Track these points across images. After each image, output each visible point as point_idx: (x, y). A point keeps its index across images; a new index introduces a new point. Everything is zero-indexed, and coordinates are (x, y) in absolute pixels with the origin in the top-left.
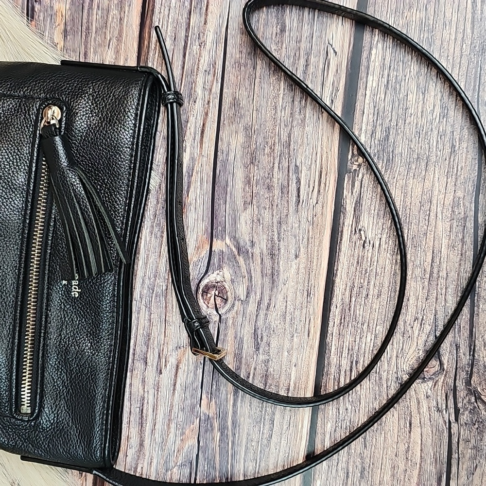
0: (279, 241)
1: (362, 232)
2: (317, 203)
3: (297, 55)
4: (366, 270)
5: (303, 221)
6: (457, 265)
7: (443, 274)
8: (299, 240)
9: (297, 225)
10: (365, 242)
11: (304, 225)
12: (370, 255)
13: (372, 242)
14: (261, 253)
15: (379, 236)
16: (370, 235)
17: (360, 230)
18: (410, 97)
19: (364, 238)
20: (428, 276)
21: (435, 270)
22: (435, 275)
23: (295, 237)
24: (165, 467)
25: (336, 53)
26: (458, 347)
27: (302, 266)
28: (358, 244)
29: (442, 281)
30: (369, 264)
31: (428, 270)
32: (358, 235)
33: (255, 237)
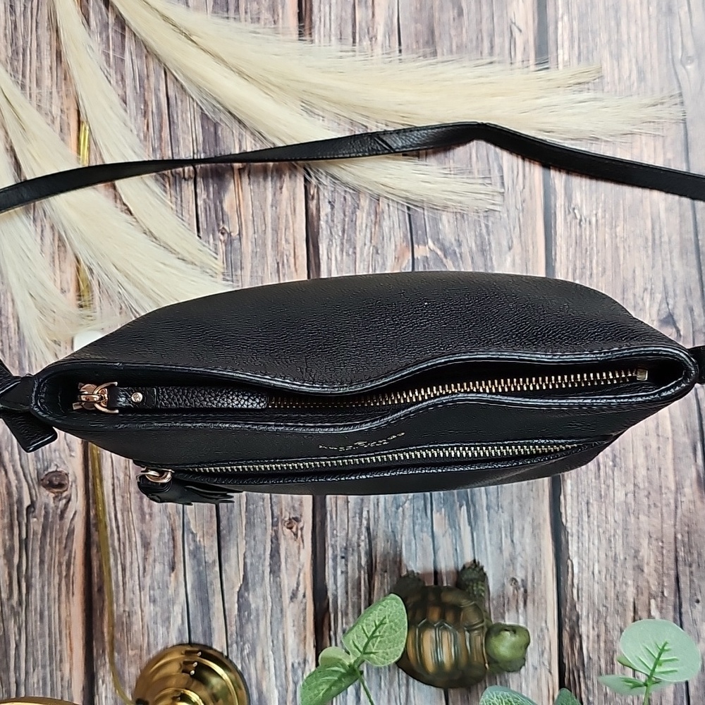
0: (489, 235)
1: (576, 211)
2: (524, 188)
3: (480, 38)
4: (586, 249)
5: (512, 210)
6: (678, 227)
7: (665, 239)
8: (510, 230)
9: (506, 215)
10: (581, 220)
11: (513, 213)
12: (588, 233)
13: (588, 219)
14: (471, 251)
15: (594, 212)
16: (585, 212)
17: (574, 209)
18: (605, 65)
19: (578, 217)
20: (650, 244)
21: (657, 237)
22: (657, 242)
23: (505, 228)
24: (395, 505)
25: (520, 31)
26: (692, 310)
27: (517, 258)
28: (573, 224)
29: (666, 247)
30: (588, 243)
31: (650, 238)
32: (572, 214)
33: (461, 235)
